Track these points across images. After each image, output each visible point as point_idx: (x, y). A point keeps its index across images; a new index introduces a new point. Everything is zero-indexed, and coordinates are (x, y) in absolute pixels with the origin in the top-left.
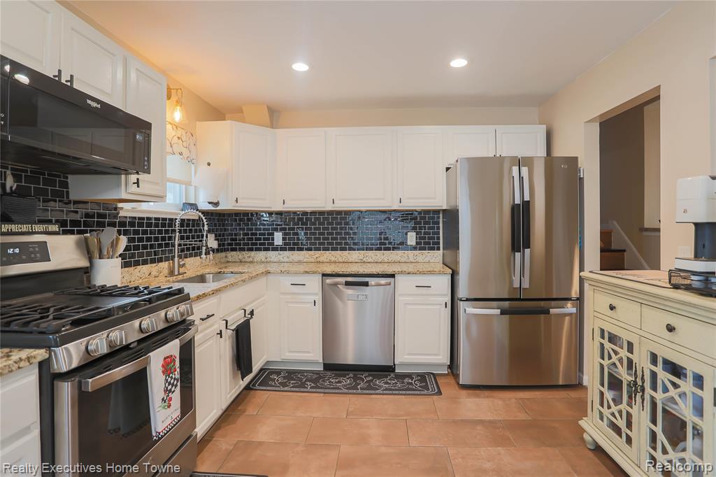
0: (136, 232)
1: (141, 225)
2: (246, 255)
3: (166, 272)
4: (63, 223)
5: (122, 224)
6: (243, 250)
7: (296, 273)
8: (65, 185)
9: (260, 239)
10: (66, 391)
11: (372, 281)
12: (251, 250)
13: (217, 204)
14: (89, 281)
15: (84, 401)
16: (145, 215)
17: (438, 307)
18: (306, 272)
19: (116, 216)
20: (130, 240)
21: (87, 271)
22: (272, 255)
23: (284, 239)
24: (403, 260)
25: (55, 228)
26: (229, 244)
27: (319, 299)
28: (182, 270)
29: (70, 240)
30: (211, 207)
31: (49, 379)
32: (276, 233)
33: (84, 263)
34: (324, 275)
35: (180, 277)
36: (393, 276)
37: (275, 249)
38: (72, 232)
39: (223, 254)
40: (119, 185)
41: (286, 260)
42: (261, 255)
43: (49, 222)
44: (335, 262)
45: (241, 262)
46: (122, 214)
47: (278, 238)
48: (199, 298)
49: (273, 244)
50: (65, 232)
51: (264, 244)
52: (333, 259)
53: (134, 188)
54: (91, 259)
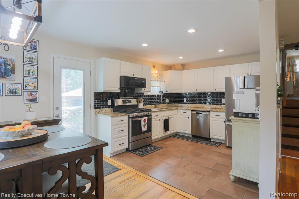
0: (145, 98)
1: (146, 97)
2: (177, 104)
3: (154, 107)
4: (134, 97)
5: (144, 97)
6: (176, 103)
7: (184, 109)
8: (134, 90)
9: (180, 100)
10: (131, 119)
11: (203, 113)
12: (178, 103)
13: (167, 91)
14: (138, 107)
15: (132, 121)
16: (147, 95)
17: (223, 122)
18: (187, 109)
19: (143, 95)
20: (144, 100)
21: (137, 105)
22: (183, 104)
23: (186, 100)
24: (220, 108)
25: (132, 98)
26: (173, 101)
27: (190, 117)
28: (158, 107)
29: (135, 100)
30: (166, 92)
31: (129, 118)
32: (184, 99)
33: (137, 104)
34: (191, 110)
35: (157, 108)
36: (209, 112)
37: (184, 103)
38: (135, 99)
39: (171, 104)
40: (142, 90)
41: (187, 106)
42: (181, 105)
43: (132, 97)
44: (200, 108)
45: (176, 106)
46: (144, 95)
47: (185, 100)
48: (154, 112)
49: (184, 102)
50: (135, 98)
51: (181, 102)
52: (199, 107)
53: (144, 90)
54: (138, 104)
